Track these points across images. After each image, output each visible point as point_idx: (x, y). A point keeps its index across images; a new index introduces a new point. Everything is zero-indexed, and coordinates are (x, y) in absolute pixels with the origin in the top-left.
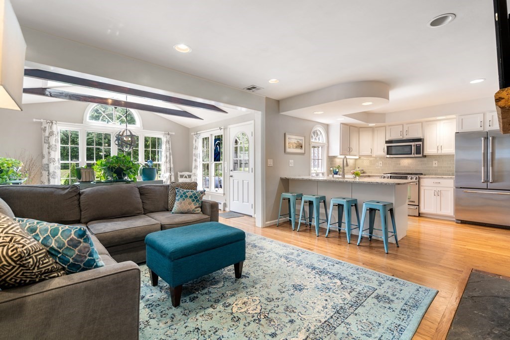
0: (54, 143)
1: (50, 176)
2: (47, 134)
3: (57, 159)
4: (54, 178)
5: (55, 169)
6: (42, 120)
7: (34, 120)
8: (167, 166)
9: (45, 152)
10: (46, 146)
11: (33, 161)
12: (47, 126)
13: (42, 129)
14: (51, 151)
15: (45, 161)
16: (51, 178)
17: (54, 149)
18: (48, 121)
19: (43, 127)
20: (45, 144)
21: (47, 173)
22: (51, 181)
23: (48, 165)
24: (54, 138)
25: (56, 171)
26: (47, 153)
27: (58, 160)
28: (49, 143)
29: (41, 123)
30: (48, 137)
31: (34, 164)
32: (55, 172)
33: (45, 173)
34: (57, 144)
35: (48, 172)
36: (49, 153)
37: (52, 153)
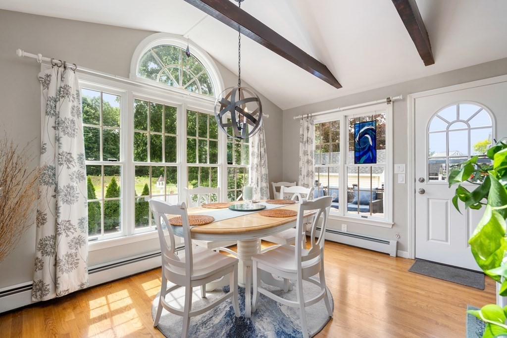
0: (69, 116)
1: (60, 199)
2: (52, 92)
3: (75, 156)
4: (68, 202)
5: (71, 179)
6: (40, 57)
7: (20, 53)
8: (261, 172)
9: (48, 136)
10: (51, 121)
11: (15, 160)
12: (53, 72)
13: (39, 79)
14: (62, 134)
15: (47, 159)
16: (61, 204)
17: (69, 130)
18: (55, 61)
19: (42, 74)
20: (47, 117)
21: (51, 192)
22: (61, 210)
23: (53, 169)
24: (70, 104)
25: (75, 184)
26: (52, 139)
27: (80, 158)
28: (57, 115)
29: (37, 66)
30: (56, 101)
31: (18, 167)
32: (72, 188)
33: (47, 191)
34: (75, 119)
35: (53, 186)
36: (57, 139)
37: (65, 139)
